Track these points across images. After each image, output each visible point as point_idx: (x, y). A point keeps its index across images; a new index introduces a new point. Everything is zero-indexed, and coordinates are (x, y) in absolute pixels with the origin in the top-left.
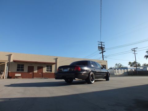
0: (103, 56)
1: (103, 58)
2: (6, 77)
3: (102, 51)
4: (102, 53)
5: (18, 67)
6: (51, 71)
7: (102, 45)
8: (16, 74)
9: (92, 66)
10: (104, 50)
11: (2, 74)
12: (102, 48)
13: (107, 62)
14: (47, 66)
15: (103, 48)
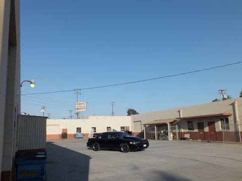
5: (188, 126)
6: (228, 128)
8: (185, 135)
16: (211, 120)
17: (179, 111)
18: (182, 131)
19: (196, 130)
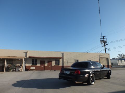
0: (105, 49)
1: (105, 50)
2: (24, 70)
3: (105, 44)
4: (105, 46)
5: (33, 62)
7: (104, 39)
8: (31, 67)
9: (92, 67)
10: (106, 43)
11: (21, 67)
12: (104, 42)
13: (109, 55)
14: (56, 60)
15: (106, 41)
16: (50, 60)
17: (26, 53)
18: (27, 65)
19: (38, 65)
